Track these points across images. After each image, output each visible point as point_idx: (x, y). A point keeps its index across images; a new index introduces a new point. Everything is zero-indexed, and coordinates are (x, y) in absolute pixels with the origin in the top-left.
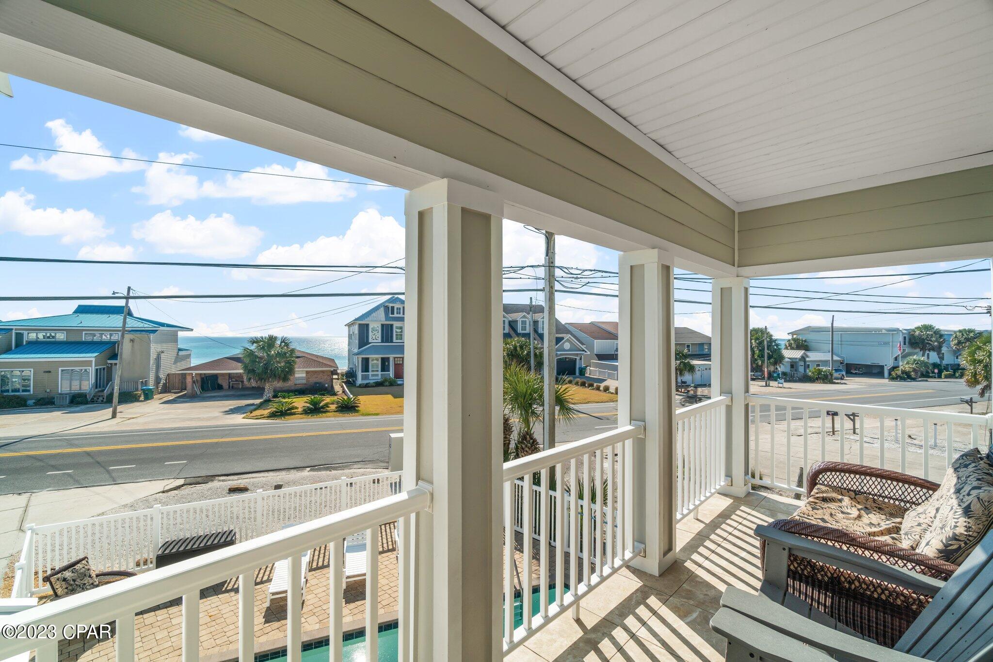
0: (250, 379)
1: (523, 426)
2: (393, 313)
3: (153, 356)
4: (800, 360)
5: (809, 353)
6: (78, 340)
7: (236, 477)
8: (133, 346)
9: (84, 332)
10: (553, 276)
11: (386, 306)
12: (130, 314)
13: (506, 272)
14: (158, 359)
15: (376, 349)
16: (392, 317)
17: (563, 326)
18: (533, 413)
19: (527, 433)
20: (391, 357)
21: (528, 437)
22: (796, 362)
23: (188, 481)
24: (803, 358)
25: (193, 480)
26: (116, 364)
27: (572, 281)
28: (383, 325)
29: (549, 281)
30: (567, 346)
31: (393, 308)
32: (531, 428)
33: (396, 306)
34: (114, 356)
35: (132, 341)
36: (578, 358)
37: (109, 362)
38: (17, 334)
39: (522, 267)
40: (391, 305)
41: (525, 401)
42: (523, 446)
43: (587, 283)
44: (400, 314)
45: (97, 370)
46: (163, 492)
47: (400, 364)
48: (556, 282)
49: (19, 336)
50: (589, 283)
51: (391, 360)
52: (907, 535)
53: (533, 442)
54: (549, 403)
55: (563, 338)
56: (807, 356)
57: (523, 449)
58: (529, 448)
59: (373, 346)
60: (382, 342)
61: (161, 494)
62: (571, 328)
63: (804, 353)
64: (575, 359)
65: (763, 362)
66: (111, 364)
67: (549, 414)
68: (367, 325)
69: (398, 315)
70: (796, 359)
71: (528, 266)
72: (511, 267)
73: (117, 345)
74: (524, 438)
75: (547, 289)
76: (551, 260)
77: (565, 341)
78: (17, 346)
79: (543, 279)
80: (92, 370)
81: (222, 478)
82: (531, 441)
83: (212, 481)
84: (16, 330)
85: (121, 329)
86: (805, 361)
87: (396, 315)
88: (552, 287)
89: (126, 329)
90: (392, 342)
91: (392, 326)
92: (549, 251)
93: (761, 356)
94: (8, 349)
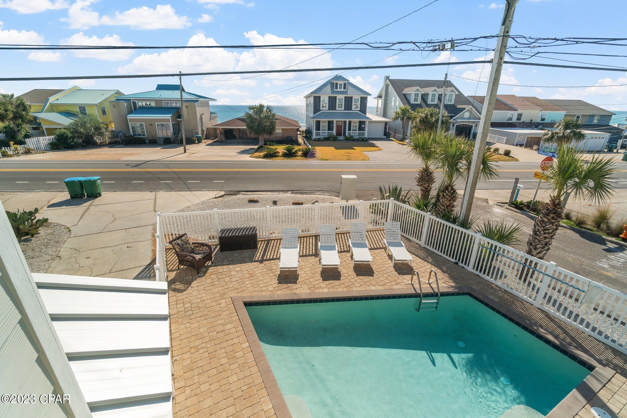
0: (251, 133)
1: (446, 179)
2: (336, 88)
3: (198, 117)
6: (161, 106)
7: (251, 193)
8: (187, 110)
9: (163, 102)
10: (505, 46)
11: (332, 83)
12: (183, 90)
13: (458, 45)
14: (201, 118)
15: (325, 115)
16: (336, 91)
17: (466, 98)
18: (457, 170)
19: (449, 185)
20: (335, 120)
21: (450, 188)
23: (227, 193)
25: (229, 193)
26: (181, 121)
27: (522, 51)
28: (329, 97)
29: (500, 52)
30: (467, 115)
31: (337, 84)
32: (452, 182)
33: (339, 82)
34: (180, 116)
35: (187, 107)
36: (474, 125)
37: (178, 120)
38: (133, 102)
39: (475, 39)
40: (335, 82)
41: (453, 160)
42: (445, 194)
43: (537, 53)
44: (341, 88)
45: (173, 124)
46: (215, 198)
47: (340, 126)
48: (506, 53)
49: (135, 104)
50: (539, 53)
51: (335, 122)
53: (453, 192)
54: (476, 164)
55: (464, 109)
57: (444, 196)
58: (449, 196)
59: (323, 112)
60: (329, 109)
61: (214, 199)
62: (471, 100)
64: (472, 125)
66: (179, 121)
67: (475, 173)
68: (319, 97)
69: (340, 90)
71: (480, 38)
72: (465, 39)
73: (180, 109)
74: (447, 188)
75: (496, 61)
76: (506, 30)
77: (466, 111)
78: (135, 110)
79: (493, 50)
80: (171, 124)
81: (244, 193)
82: (452, 191)
83: (239, 194)
84: (132, 100)
85: (180, 99)
87: (339, 90)
88: (501, 59)
89: (183, 99)
90: (335, 110)
91: (336, 97)
92: (507, 19)
94: (131, 112)
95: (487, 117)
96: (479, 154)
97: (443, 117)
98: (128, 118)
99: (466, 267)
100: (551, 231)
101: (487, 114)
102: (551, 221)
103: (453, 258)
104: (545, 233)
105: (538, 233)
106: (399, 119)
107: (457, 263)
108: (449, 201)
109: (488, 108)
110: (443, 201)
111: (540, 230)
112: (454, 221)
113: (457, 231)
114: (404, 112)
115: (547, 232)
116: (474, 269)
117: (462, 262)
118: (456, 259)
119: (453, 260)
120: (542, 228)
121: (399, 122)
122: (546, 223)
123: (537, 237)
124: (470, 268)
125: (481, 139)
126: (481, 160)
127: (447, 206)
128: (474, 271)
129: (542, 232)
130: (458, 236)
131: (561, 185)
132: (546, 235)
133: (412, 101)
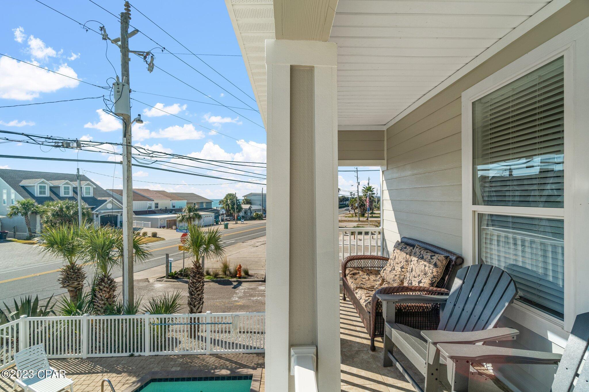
1: (99, 271)
4: (249, 209)
5: (252, 206)
10: (131, 153)
13: (85, 145)
17: (105, 191)
18: (110, 259)
19: (105, 276)
21: (106, 279)
22: (247, 211)
24: (250, 209)
27: (144, 158)
29: (127, 157)
30: (110, 206)
32: (108, 272)
36: (119, 215)
39: (102, 143)
41: (103, 251)
42: (101, 287)
43: (156, 161)
48: (132, 158)
50: (157, 161)
52: (394, 281)
53: (111, 283)
54: (128, 250)
55: (106, 201)
56: (252, 208)
57: (101, 290)
58: (107, 288)
62: (111, 193)
63: (250, 206)
64: (117, 215)
65: (234, 211)
67: (129, 258)
70: (247, 209)
71: (106, 143)
72: (91, 142)
74: (102, 280)
75: (125, 163)
76: (128, 141)
77: (108, 203)
79: (121, 154)
82: (109, 282)
86: (250, 210)
88: (129, 162)
92: (127, 134)
93: (233, 208)
95: (129, 208)
96: (129, 240)
97: (83, 209)
99: (142, 354)
100: (200, 288)
101: (127, 205)
102: (198, 281)
103: (126, 352)
104: (197, 291)
105: (193, 293)
107: (132, 355)
108: (109, 292)
109: (127, 200)
110: (100, 295)
111: (194, 290)
112: (119, 312)
113: (124, 321)
114: (26, 207)
115: (198, 290)
116: (151, 351)
117: (137, 351)
118: (130, 351)
119: (128, 354)
120: (194, 288)
122: (196, 283)
123: (193, 297)
124: (147, 353)
125: (128, 227)
126: (132, 245)
127: (107, 299)
128: (153, 353)
129: (195, 291)
130: (126, 326)
131: (197, 252)
132: (199, 293)
133: (37, 194)
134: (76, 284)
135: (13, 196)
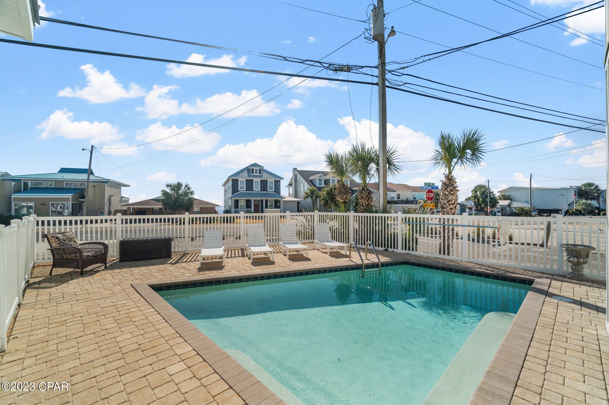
0: (166, 209)
2: (253, 173)
3: (107, 198)
6: (61, 187)
8: (94, 190)
9: (65, 182)
10: (385, 76)
11: (249, 169)
12: (92, 173)
14: (110, 199)
15: (243, 195)
16: (252, 175)
20: (252, 199)
21: (366, 189)
22: (504, 208)
26: (84, 202)
28: (247, 180)
29: (382, 76)
31: (253, 169)
32: (367, 184)
33: (255, 168)
34: (83, 197)
35: (94, 187)
37: (80, 200)
38: (24, 183)
40: (252, 168)
44: (257, 173)
45: (73, 204)
47: (257, 204)
49: (26, 184)
51: (252, 201)
54: (383, 159)
57: (363, 197)
58: (366, 196)
59: (241, 193)
60: (247, 190)
66: (81, 201)
68: (237, 180)
69: (256, 174)
73: (84, 190)
76: (383, 62)
78: (24, 189)
79: (377, 76)
80: (70, 203)
84: (24, 180)
85: (86, 180)
87: (255, 174)
89: (90, 181)
90: (252, 190)
91: (252, 180)
94: (19, 191)
95: (383, 121)
98: (12, 197)
99: (395, 250)
100: (453, 201)
101: (382, 119)
102: (451, 194)
103: (382, 247)
104: (450, 205)
105: (444, 206)
106: (309, 197)
107: (386, 250)
108: (368, 201)
109: (382, 114)
110: (362, 202)
111: (445, 202)
112: (376, 212)
113: (380, 218)
114: (312, 192)
115: (451, 203)
116: (403, 249)
117: (391, 248)
118: (385, 247)
119: (383, 248)
120: (446, 200)
121: (309, 200)
122: (448, 195)
123: (445, 210)
124: (400, 250)
125: (383, 139)
126: (386, 160)
127: (367, 205)
128: (404, 251)
129: (447, 204)
130: (382, 227)
131: (449, 165)
132: (451, 206)
133: (318, 185)
134: (345, 197)
135: (306, 188)
